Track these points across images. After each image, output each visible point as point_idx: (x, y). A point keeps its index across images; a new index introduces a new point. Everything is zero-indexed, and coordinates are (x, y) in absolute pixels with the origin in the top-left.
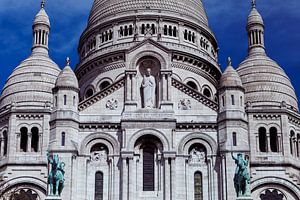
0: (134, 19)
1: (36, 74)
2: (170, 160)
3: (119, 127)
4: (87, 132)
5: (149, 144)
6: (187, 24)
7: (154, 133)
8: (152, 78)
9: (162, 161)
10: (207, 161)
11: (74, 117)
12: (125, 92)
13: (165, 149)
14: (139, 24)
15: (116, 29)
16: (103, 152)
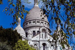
0: (36, 20)
1: (20, 30)
2: (48, 48)
3: (39, 41)
4: (33, 42)
5: (44, 45)
6: (45, 21)
7: (45, 43)
8: (44, 33)
9: (46, 48)
10: (54, 48)
11: (31, 39)
12: (40, 35)
13: (47, 46)
14: (37, 21)
15: (32, 21)
16: (36, 46)
